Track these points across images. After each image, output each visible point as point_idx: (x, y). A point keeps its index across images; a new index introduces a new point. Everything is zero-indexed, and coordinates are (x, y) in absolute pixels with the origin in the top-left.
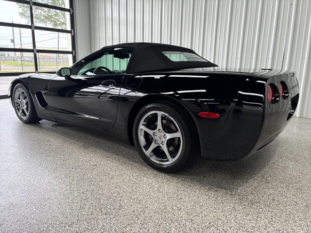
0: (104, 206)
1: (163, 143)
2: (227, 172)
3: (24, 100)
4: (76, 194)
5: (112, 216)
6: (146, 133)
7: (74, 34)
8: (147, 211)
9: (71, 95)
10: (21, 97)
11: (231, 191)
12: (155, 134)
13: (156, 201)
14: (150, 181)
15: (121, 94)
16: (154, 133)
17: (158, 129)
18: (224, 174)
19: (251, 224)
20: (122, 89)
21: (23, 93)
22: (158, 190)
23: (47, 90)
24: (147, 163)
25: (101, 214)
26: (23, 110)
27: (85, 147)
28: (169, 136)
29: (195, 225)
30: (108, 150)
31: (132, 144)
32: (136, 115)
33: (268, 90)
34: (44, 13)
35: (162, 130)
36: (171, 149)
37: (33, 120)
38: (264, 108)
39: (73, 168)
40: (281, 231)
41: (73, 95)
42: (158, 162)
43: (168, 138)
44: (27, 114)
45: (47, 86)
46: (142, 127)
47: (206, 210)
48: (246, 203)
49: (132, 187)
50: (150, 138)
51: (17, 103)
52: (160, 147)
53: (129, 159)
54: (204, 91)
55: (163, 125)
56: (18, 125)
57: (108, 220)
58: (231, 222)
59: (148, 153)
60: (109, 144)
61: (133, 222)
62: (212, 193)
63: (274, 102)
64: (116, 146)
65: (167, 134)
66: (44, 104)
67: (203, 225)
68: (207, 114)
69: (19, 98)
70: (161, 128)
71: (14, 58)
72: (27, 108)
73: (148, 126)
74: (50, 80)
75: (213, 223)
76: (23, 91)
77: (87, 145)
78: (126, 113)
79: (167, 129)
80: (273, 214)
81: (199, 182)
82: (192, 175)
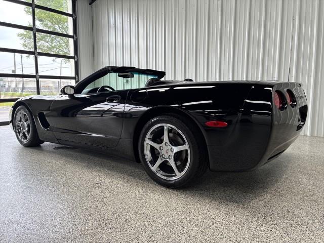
0: (109, 221)
1: (170, 157)
2: (237, 187)
3: (25, 123)
4: (79, 210)
5: (117, 231)
6: (152, 148)
7: (78, 60)
8: (155, 225)
9: (74, 115)
10: (22, 120)
11: (244, 205)
12: (162, 148)
13: (164, 215)
14: (157, 197)
15: (125, 110)
16: (160, 147)
17: (164, 142)
18: (235, 189)
19: (266, 235)
20: (127, 105)
21: (25, 115)
22: (166, 205)
23: (49, 110)
24: (154, 180)
25: (106, 228)
26: (24, 133)
27: (88, 167)
28: (176, 149)
29: (206, 237)
30: (112, 169)
31: (138, 161)
32: (142, 129)
33: (275, 98)
34: (47, 44)
35: (169, 143)
36: (179, 163)
37: (34, 143)
38: (272, 115)
39: (75, 187)
40: (298, 241)
41: (76, 115)
42: (165, 178)
43: (175, 152)
44: (28, 137)
45: (49, 107)
46: (148, 142)
47: (217, 222)
48: (260, 215)
49: (138, 203)
50: (156, 153)
51: (18, 126)
52: (167, 161)
53: (135, 177)
54: (211, 102)
55: (170, 138)
56: (18, 149)
57: (113, 234)
58: (244, 234)
59: (154, 168)
60: (113, 164)
61: (140, 235)
62: (223, 207)
63: (282, 109)
64: (121, 165)
65: (174, 147)
66: (46, 125)
67: (215, 237)
68: (214, 123)
69: (20, 121)
70: (168, 141)
71: (15, 88)
72: (28, 131)
73: (154, 140)
74: (53, 100)
75: (225, 235)
76: (24, 113)
77: (90, 165)
78: (131, 130)
79: (174, 142)
80: (288, 225)
81: (209, 196)
82: (201, 190)
